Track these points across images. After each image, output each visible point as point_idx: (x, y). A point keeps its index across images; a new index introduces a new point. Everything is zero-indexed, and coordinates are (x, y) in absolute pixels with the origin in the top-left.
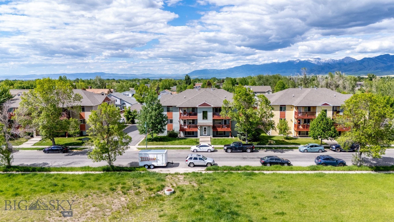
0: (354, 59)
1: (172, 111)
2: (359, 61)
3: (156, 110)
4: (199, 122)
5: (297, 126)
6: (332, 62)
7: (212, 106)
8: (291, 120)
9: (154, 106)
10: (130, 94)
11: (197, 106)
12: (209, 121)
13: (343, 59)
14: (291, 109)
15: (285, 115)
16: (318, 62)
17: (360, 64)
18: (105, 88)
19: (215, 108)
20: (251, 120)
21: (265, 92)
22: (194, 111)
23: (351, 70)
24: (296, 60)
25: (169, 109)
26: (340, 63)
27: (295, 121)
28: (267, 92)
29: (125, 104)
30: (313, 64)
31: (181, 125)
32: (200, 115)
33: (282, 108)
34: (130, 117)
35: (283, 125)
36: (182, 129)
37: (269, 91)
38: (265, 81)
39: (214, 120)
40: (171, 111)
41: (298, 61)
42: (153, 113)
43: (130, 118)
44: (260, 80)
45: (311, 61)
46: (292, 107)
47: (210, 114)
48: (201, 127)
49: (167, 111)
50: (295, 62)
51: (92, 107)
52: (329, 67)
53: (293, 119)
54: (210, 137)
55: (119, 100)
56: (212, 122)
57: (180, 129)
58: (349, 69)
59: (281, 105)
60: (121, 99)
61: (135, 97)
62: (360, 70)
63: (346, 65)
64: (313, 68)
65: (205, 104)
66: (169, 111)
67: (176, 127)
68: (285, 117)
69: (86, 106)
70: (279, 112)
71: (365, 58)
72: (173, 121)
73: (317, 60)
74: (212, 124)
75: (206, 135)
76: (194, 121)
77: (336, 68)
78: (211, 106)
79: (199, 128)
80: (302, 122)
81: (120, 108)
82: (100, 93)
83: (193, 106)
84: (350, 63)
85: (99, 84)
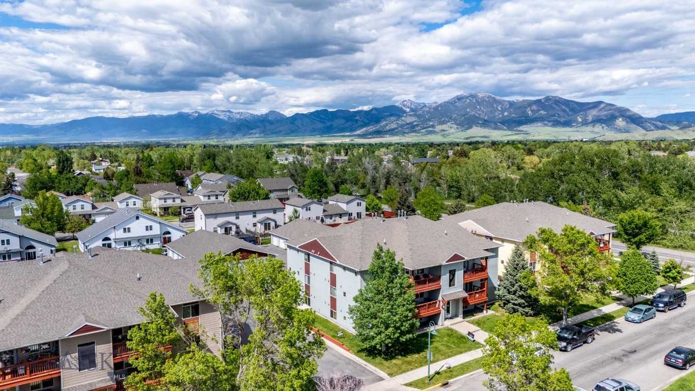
0: (282, 114)
2: (289, 117)
4: (443, 293)
6: (251, 118)
7: (466, 258)
11: (444, 263)
12: (459, 289)
16: (229, 118)
17: (292, 123)
21: (287, 190)
24: (193, 113)
26: (262, 120)
28: (290, 189)
29: (31, 247)
30: (222, 121)
32: (445, 279)
41: (197, 115)
45: (217, 114)
47: (460, 275)
50: (190, 115)
52: (247, 126)
56: (462, 289)
58: (277, 130)
62: (292, 132)
63: (271, 123)
64: (223, 127)
65: (455, 257)
71: (297, 114)
73: (228, 114)
74: (466, 294)
75: (449, 316)
77: (258, 127)
78: (464, 259)
83: (437, 265)
84: (278, 121)
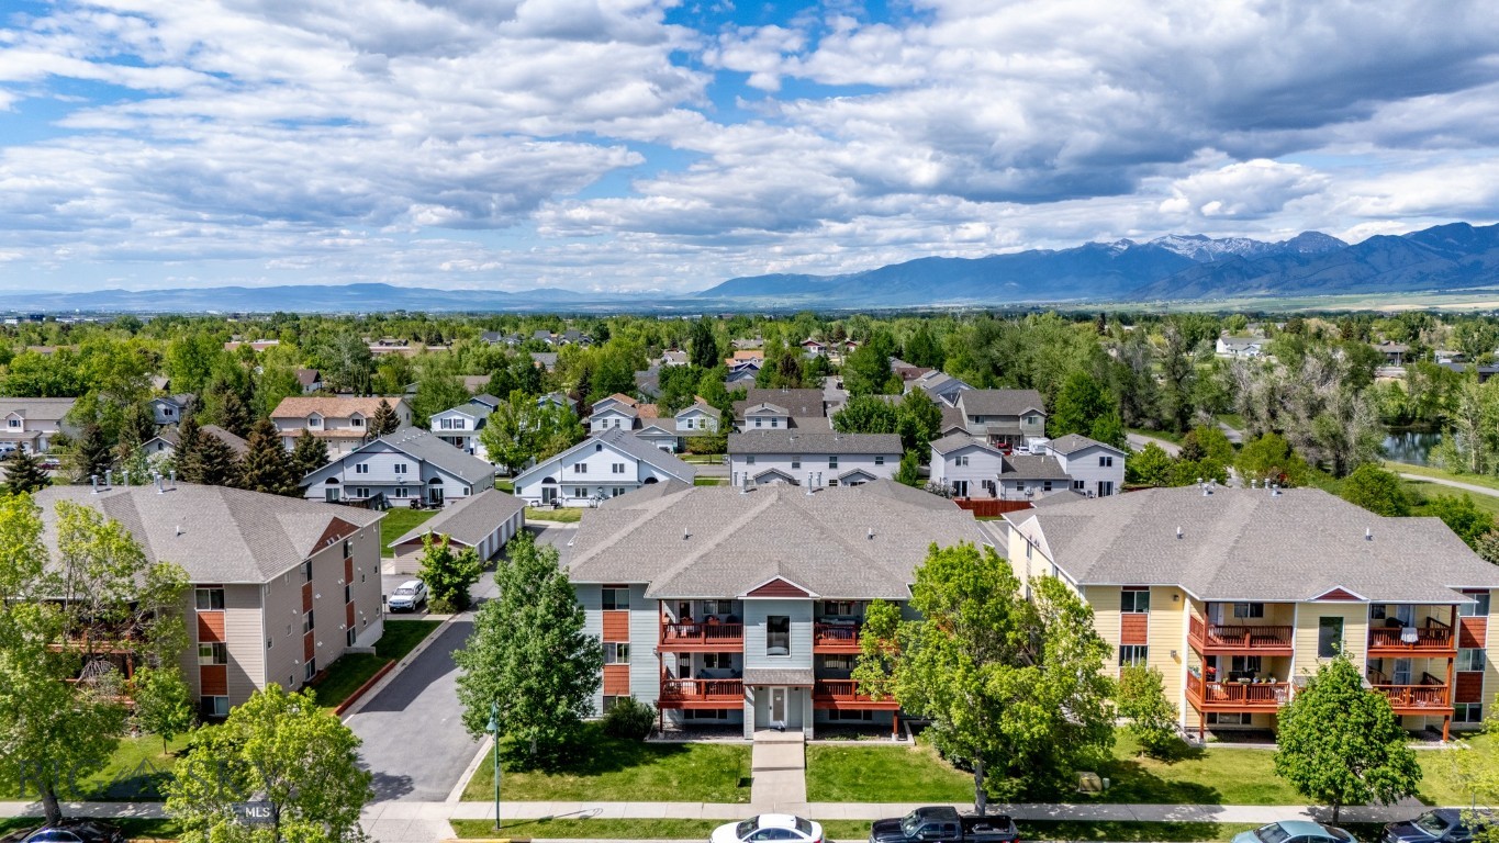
0: (1336, 240)
1: (627, 606)
2: (1353, 246)
3: (546, 627)
4: (748, 666)
5: (1201, 687)
6: (1253, 252)
7: (812, 594)
8: (1174, 654)
9: (541, 610)
10: (466, 421)
11: (742, 596)
12: (796, 663)
13: (1293, 241)
14: (1171, 601)
15: (1143, 629)
16: (1200, 251)
17: (1358, 259)
18: (369, 392)
19: (828, 603)
20: (1006, 726)
21: (1016, 418)
22: (725, 618)
23: (1325, 282)
24: (1117, 243)
25: (612, 597)
26: (1280, 256)
27: (1190, 661)
28: (1024, 416)
29: (437, 481)
30: (1183, 260)
31: (666, 677)
32: (755, 635)
33: (1134, 599)
34: (446, 581)
35: (1143, 693)
36: (670, 697)
37: (1033, 412)
38: (1010, 349)
39: (818, 658)
40: (620, 607)
41: (1125, 248)
42: (534, 647)
43: (447, 588)
44: (988, 342)
45: (1171, 245)
46: (1176, 594)
47: (801, 632)
48: (760, 689)
49: (605, 607)
50: (1111, 249)
51: (255, 588)
52: (1240, 269)
53: (1184, 650)
54: (799, 736)
55: (417, 465)
56: (809, 666)
57: (663, 696)
58: (1316, 277)
59: (1125, 588)
60: (422, 463)
61: (487, 443)
62: (1360, 281)
63: (1303, 261)
64: (1181, 274)
65: (777, 587)
66: (612, 607)
67: (643, 681)
68: (1145, 641)
69: (227, 585)
70: (1118, 613)
71: (1377, 238)
72: (633, 652)
73: (1197, 242)
74: (810, 681)
75: (782, 724)
76: (730, 663)
77: (1267, 272)
78: (807, 595)
79: (749, 693)
80: (1224, 667)
81: (418, 497)
82: (346, 416)
83: (723, 597)
84: (1321, 257)
85: (348, 362)
